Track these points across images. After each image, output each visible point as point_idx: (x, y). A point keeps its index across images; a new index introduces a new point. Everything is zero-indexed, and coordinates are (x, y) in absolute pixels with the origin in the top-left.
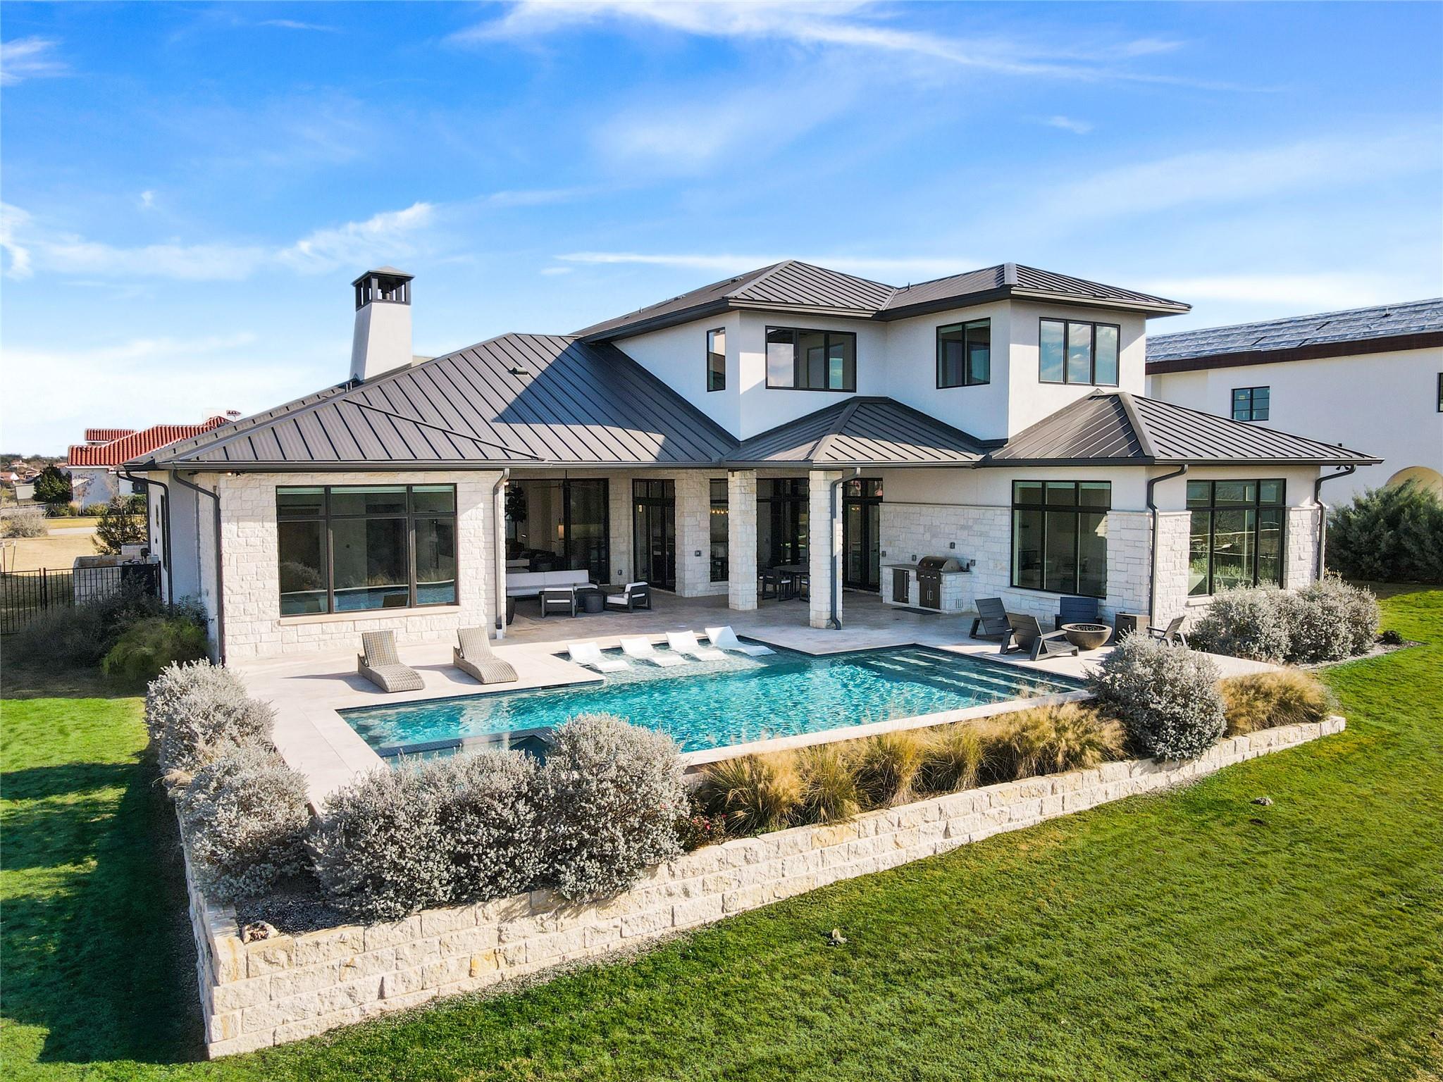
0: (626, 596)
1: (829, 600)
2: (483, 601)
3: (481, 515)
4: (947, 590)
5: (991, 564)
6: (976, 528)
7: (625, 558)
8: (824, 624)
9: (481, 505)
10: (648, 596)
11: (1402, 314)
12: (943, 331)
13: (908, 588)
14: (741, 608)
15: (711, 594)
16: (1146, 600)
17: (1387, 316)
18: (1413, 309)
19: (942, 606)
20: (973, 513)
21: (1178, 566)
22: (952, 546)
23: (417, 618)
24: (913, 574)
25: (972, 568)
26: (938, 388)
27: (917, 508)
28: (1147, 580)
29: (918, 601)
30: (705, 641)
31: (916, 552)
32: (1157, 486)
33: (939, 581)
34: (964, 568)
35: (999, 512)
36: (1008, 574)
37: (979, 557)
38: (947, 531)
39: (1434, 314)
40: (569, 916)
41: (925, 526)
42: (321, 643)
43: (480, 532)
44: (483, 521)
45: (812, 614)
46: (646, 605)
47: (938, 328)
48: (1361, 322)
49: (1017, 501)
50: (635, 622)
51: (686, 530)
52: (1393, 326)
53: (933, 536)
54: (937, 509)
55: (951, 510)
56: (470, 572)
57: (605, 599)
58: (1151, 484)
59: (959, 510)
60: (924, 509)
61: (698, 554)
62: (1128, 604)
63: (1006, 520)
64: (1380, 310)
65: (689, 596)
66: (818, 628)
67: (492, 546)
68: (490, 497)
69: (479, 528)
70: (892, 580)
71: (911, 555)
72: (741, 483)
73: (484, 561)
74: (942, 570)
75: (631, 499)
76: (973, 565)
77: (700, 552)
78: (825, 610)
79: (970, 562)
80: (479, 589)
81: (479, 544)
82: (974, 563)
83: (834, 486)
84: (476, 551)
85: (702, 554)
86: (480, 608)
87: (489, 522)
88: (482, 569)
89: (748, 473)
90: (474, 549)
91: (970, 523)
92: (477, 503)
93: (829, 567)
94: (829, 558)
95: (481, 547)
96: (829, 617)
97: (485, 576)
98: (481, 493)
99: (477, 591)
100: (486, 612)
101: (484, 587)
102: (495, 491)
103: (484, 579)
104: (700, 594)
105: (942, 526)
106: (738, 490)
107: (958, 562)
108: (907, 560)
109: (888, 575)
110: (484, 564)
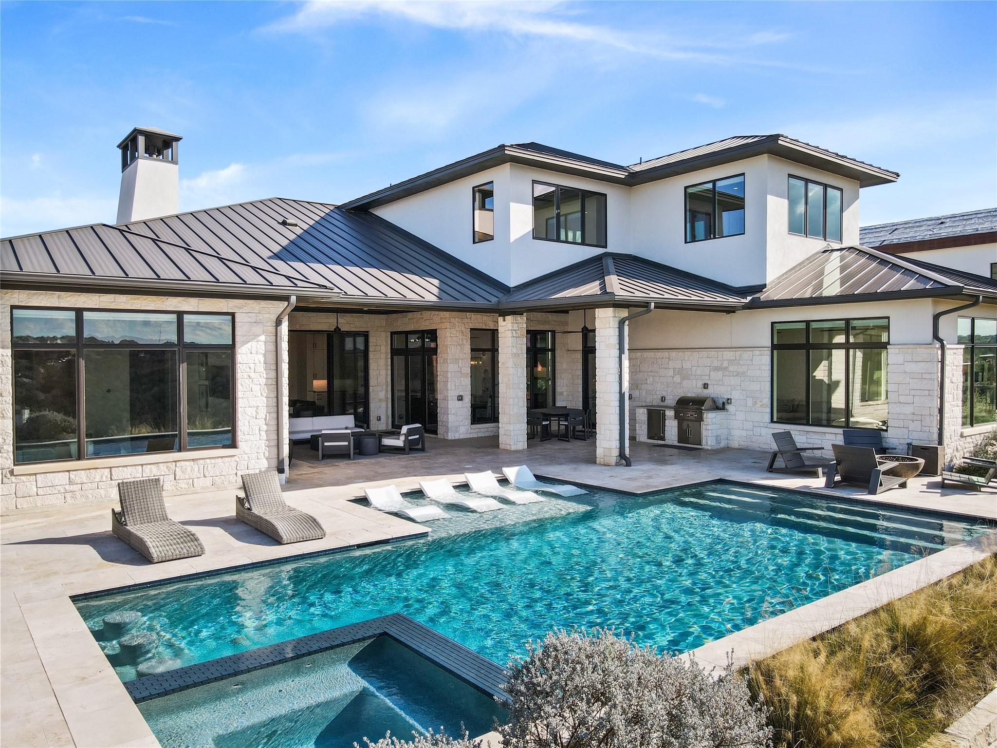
0: (402, 438)
1: (617, 437)
2: (263, 444)
3: (262, 348)
4: (709, 427)
5: (750, 402)
6: (731, 368)
7: (383, 405)
8: (613, 460)
9: (263, 338)
10: (422, 438)
11: (955, 221)
12: (690, 190)
13: (664, 426)
14: (513, 448)
15: (471, 436)
16: (935, 431)
17: (942, 223)
18: (961, 218)
19: (704, 442)
20: (729, 355)
21: (955, 398)
22: (706, 386)
23: (187, 463)
24: (670, 413)
25: (728, 407)
26: (686, 242)
27: (666, 354)
28: (936, 412)
29: (676, 438)
30: (504, 481)
31: (664, 394)
32: (942, 320)
33: (700, 419)
34: (719, 406)
35: (758, 353)
36: (769, 410)
37: (735, 395)
38: (699, 372)
39: (980, 221)
41: (674, 369)
42: (68, 495)
43: (261, 368)
44: (265, 355)
45: (599, 452)
46: (420, 446)
47: (686, 188)
48: (923, 228)
49: (775, 342)
50: (417, 463)
51: (449, 375)
52: (950, 230)
53: (683, 379)
54: (688, 353)
55: (704, 353)
56: (248, 410)
57: (380, 441)
58: (936, 318)
59: (712, 353)
60: (673, 354)
61: (460, 398)
62: (915, 435)
63: (764, 359)
64: (935, 220)
65: (453, 438)
66: (605, 465)
67: (274, 383)
68: (273, 330)
69: (260, 363)
70: (646, 419)
71: (659, 397)
72: (513, 327)
73: (265, 399)
74: (703, 408)
75: (389, 351)
76: (728, 403)
77: (461, 396)
78: (614, 447)
79: (725, 401)
80: (259, 429)
81: (260, 380)
82: (729, 401)
83: (621, 323)
84: (257, 388)
85: (464, 398)
86: (260, 451)
87: (271, 358)
88: (262, 408)
89: (518, 317)
90: (254, 386)
91: (725, 364)
92: (259, 336)
93: (617, 404)
94: (618, 395)
95: (262, 383)
96: (618, 454)
97: (266, 415)
98: (262, 324)
99: (257, 432)
100: (267, 455)
101: (265, 427)
102: (278, 322)
103: (265, 419)
104: (462, 437)
105: (694, 369)
106: (509, 334)
107: (714, 401)
108: (656, 402)
109: (642, 415)
110: (266, 402)
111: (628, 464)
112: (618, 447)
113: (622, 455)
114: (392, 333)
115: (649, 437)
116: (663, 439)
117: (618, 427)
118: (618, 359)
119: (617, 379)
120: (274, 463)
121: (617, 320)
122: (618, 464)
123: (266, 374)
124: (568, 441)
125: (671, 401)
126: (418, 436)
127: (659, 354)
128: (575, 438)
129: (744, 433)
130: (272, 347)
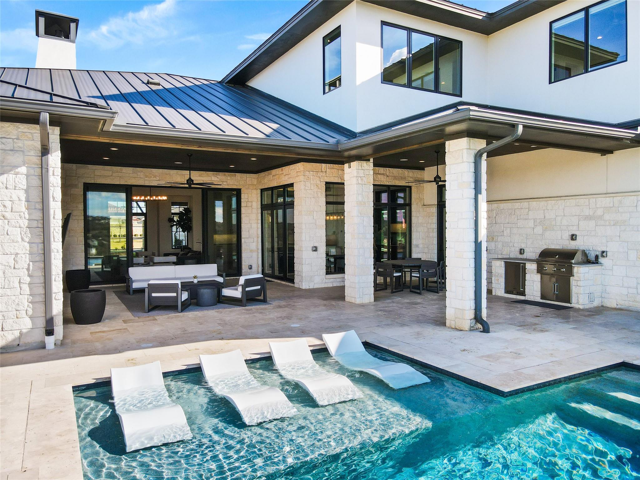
0: (240, 289)
1: (473, 296)
2: (25, 299)
3: (22, 182)
4: (580, 283)
6: (607, 217)
7: (255, 255)
8: (466, 324)
10: (263, 289)
13: (524, 280)
14: (358, 301)
15: (326, 286)
19: (574, 299)
20: (606, 201)
22: (573, 237)
24: (531, 267)
25: (601, 260)
27: (525, 204)
29: (539, 294)
31: (523, 246)
33: (570, 273)
34: (592, 260)
37: (611, 248)
38: (565, 222)
41: (535, 220)
43: (22, 207)
44: (27, 191)
45: (450, 313)
46: (261, 298)
47: (551, 23)
51: (304, 227)
53: (545, 230)
54: (551, 202)
55: (572, 201)
57: (219, 292)
59: (582, 201)
60: (534, 203)
61: (315, 249)
65: (308, 288)
66: (456, 329)
67: (40, 225)
68: (37, 160)
69: (20, 200)
70: (504, 272)
71: (518, 250)
72: (358, 173)
73: (27, 246)
74: (573, 261)
75: (259, 206)
76: (603, 256)
77: (316, 247)
78: (468, 308)
79: (599, 254)
80: (20, 282)
81: (21, 222)
82: (604, 254)
83: (478, 156)
84: (16, 233)
85: (318, 249)
86: (21, 308)
88: (23, 256)
89: (364, 163)
90: (10, 229)
91: (599, 212)
93: (472, 255)
94: (473, 245)
95: (22, 225)
96: (472, 316)
97: (29, 265)
98: (21, 153)
99: (17, 285)
100: (30, 312)
101: (28, 279)
102: (45, 151)
103: (28, 269)
104: (317, 286)
105: (559, 219)
106: (354, 181)
107: (584, 253)
108: (514, 254)
109: (499, 268)
110: (28, 248)
111: (486, 330)
112: (473, 307)
113: (478, 318)
114: (262, 190)
115: (507, 292)
116: (523, 294)
117: (473, 284)
118: (473, 201)
119: (473, 226)
120: (41, 323)
121: (473, 153)
122: (472, 329)
123: (29, 214)
124: (420, 294)
125: (532, 252)
126: (259, 287)
127: (517, 205)
128: (428, 290)
129: (625, 291)
130: (36, 182)
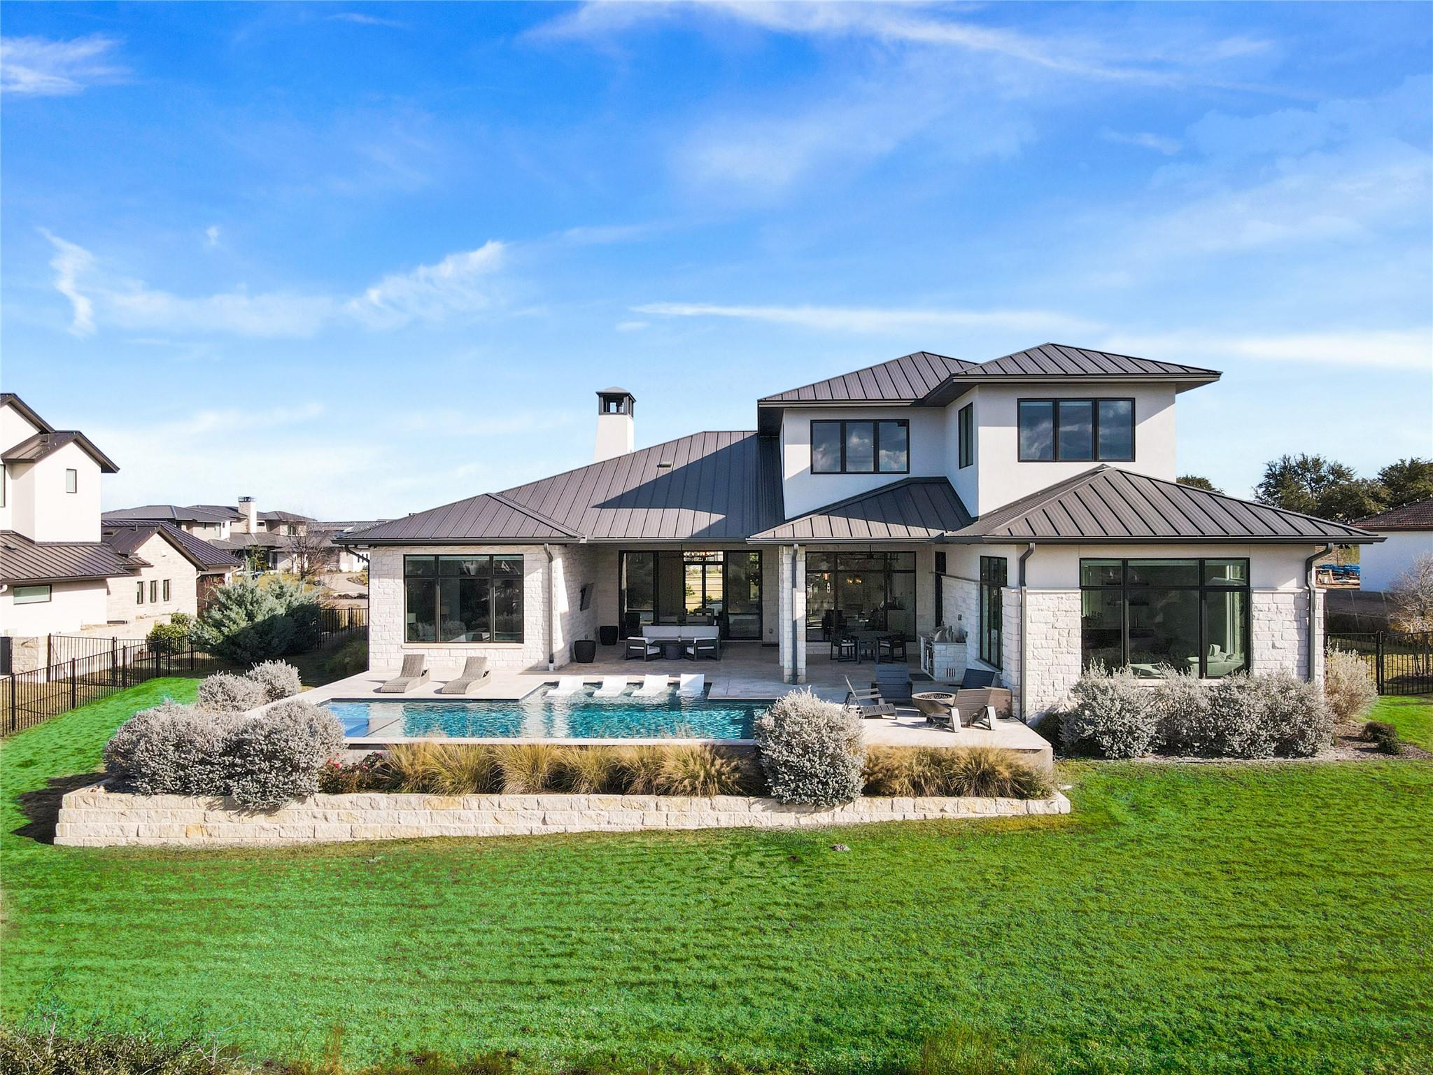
2: (541, 642)
3: (540, 577)
5: (971, 636)
6: (967, 601)
9: (541, 570)
22: (960, 617)
25: (966, 640)
26: (960, 466)
36: (978, 646)
37: (968, 629)
40: (247, 815)
41: (954, 598)
43: (540, 591)
44: (542, 582)
49: (982, 577)
56: (531, 619)
60: (954, 582)
68: (547, 564)
69: (539, 587)
73: (542, 612)
74: (935, 640)
76: (966, 636)
79: (964, 633)
80: (538, 632)
86: (539, 647)
87: (546, 583)
90: (534, 603)
91: (966, 596)
92: (538, 569)
95: (540, 601)
96: (790, 673)
98: (540, 561)
100: (543, 650)
101: (542, 631)
102: (550, 560)
103: (542, 625)
105: (958, 599)
112: (791, 667)
113: (795, 674)
120: (548, 656)
122: (790, 683)
123: (543, 595)
127: (950, 581)
